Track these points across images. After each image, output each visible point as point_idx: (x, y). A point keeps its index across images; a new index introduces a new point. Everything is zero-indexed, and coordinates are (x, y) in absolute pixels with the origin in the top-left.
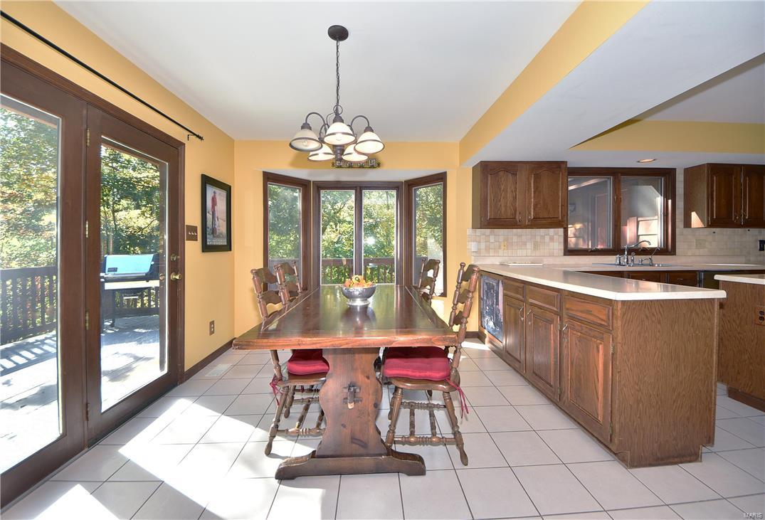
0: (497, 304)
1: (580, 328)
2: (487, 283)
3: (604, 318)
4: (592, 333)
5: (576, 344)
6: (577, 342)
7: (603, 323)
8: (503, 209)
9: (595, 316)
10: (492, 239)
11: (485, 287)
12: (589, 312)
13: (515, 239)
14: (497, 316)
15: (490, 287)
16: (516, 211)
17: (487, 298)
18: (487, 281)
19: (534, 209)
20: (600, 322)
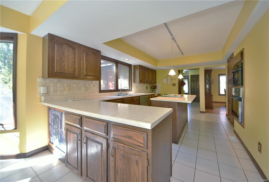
0: (61, 128)
1: (123, 148)
2: (53, 114)
3: (142, 142)
4: (133, 152)
5: (120, 159)
6: (121, 158)
7: (141, 145)
8: (66, 67)
9: (135, 140)
10: (59, 85)
11: (53, 117)
12: (130, 137)
13: (75, 85)
14: (61, 136)
15: (56, 117)
16: (75, 69)
17: (54, 124)
18: (53, 113)
19: (86, 70)
20: (139, 144)
